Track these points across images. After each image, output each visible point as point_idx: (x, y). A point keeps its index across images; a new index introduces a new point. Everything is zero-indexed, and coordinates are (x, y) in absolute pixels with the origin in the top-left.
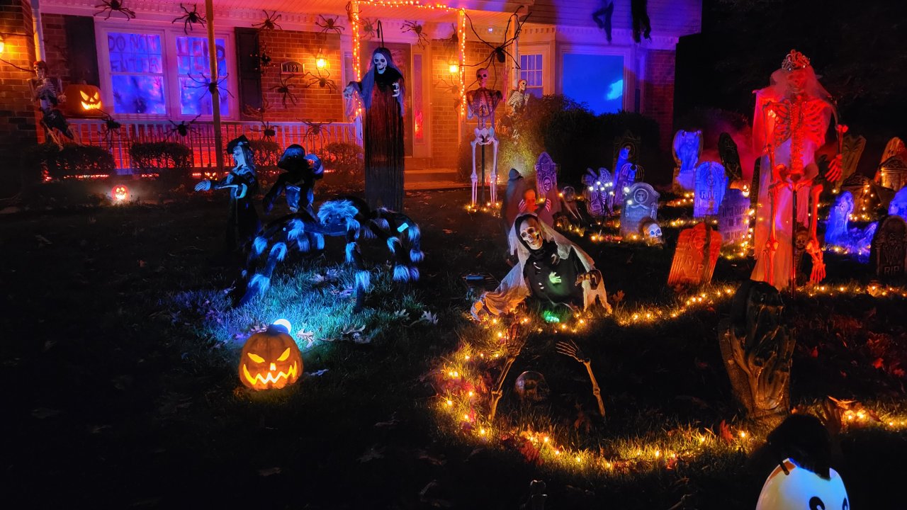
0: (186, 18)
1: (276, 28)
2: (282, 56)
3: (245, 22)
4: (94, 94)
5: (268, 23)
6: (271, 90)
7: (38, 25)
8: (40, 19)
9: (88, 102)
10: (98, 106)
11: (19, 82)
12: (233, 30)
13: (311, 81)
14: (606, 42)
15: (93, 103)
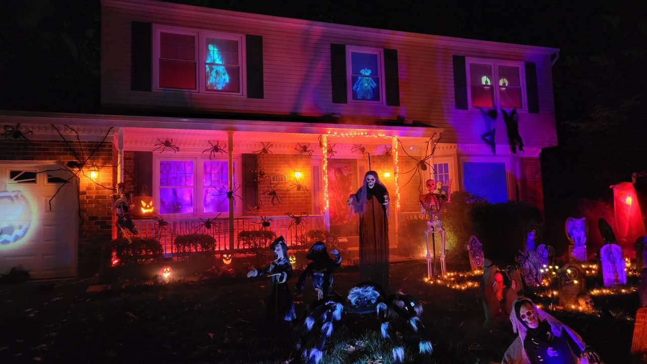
0: (211, 150)
1: (269, 153)
2: (272, 171)
3: (249, 150)
4: (150, 202)
5: (265, 150)
6: (264, 193)
7: (121, 159)
8: (123, 156)
9: (146, 208)
10: (151, 210)
11: (104, 197)
12: (241, 155)
13: (291, 187)
14: (492, 153)
15: (148, 208)
